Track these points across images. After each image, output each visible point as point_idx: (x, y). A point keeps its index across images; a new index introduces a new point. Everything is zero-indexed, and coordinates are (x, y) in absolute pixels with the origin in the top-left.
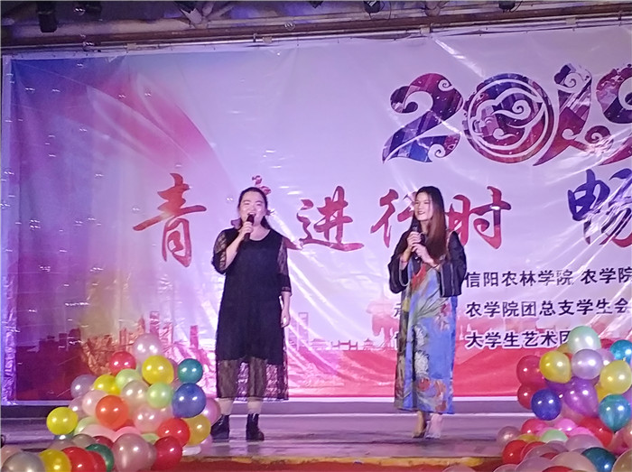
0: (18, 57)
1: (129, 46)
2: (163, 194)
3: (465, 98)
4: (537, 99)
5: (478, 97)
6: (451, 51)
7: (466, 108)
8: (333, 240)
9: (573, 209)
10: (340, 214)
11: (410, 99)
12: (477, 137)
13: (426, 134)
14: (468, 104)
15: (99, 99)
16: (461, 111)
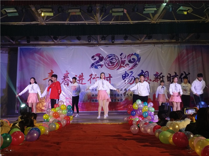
0: (21, 47)
1: (43, 46)
2: (49, 74)
3: (105, 58)
4: (117, 59)
5: (107, 58)
6: (102, 50)
7: (105, 60)
8: (81, 82)
9: (123, 78)
10: (82, 78)
11: (95, 58)
12: (107, 65)
13: (98, 64)
14: (105, 59)
15: (37, 56)
16: (104, 60)
